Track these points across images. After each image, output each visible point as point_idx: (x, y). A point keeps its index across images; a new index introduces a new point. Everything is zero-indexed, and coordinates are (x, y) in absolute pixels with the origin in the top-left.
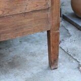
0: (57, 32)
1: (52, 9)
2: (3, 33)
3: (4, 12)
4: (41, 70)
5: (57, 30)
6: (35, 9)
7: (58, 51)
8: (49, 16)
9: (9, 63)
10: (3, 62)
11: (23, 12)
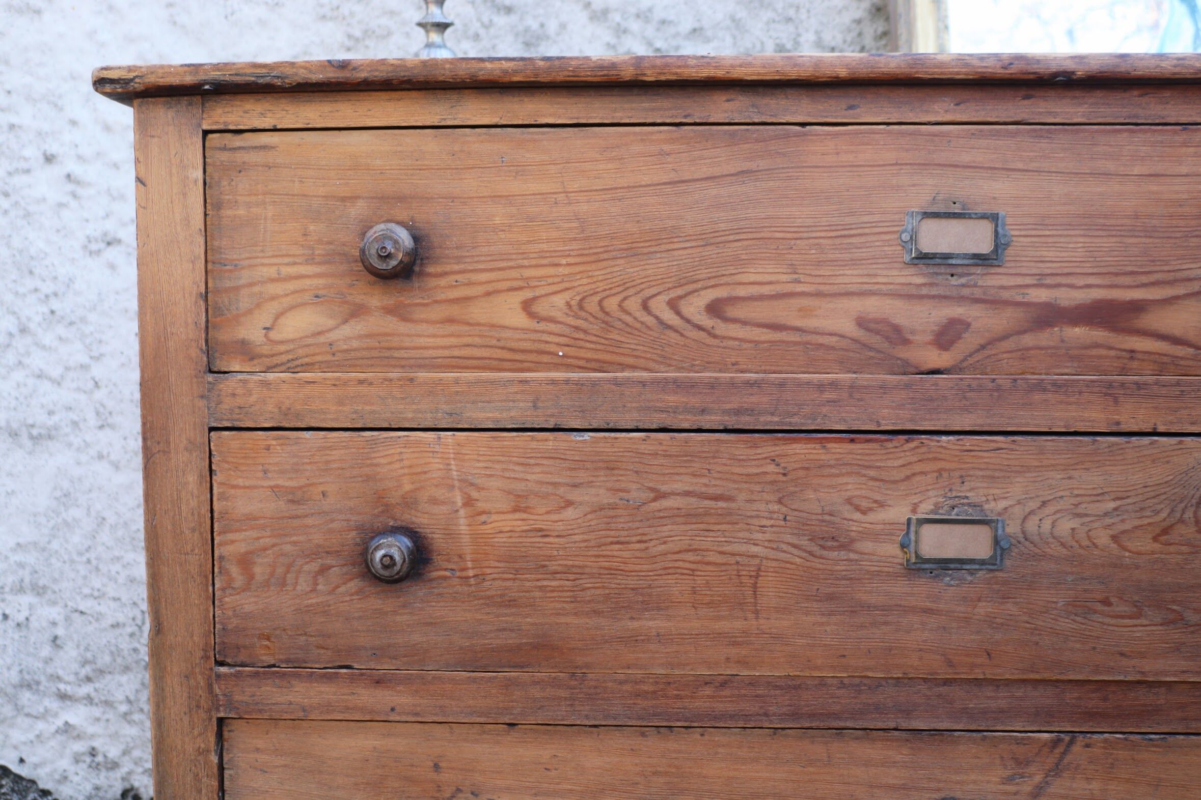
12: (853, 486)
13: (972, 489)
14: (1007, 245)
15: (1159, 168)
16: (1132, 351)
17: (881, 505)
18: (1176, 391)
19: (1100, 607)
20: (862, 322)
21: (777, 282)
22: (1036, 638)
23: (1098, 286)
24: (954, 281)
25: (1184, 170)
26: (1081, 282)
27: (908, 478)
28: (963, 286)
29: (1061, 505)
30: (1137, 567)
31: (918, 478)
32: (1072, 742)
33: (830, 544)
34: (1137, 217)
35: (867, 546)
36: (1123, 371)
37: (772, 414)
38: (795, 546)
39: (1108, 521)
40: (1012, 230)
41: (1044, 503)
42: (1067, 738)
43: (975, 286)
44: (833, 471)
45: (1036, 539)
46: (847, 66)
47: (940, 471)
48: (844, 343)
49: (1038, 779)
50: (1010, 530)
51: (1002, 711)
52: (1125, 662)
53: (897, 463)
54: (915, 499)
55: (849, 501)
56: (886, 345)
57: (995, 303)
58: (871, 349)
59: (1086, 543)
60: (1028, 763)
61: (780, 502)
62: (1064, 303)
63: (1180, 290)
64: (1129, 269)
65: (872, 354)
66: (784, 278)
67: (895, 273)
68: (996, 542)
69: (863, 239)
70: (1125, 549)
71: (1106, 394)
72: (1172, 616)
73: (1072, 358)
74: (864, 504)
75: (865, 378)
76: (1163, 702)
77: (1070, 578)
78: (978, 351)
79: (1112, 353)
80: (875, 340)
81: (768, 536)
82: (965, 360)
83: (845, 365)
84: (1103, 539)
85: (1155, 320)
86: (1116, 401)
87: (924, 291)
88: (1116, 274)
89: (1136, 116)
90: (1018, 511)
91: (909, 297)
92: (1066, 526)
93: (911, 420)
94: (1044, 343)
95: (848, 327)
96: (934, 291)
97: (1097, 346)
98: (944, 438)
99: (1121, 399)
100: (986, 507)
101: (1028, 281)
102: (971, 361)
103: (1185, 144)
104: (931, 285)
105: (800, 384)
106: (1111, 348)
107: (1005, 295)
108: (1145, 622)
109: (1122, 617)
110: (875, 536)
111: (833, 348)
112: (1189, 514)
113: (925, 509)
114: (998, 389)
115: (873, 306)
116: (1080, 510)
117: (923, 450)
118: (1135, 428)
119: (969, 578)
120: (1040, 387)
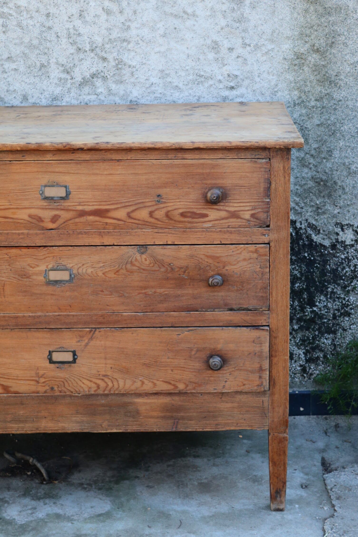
0: (282, 435)
1: (272, 394)
2: (183, 418)
3: (187, 386)
4: (251, 507)
5: (281, 432)
6: (239, 389)
7: (285, 475)
8: (266, 404)
9: (200, 484)
10: (190, 479)
11: (220, 391)
12: (29, 261)
13: (63, 261)
14: (70, 194)
15: (111, 172)
16: (107, 223)
17: (38, 266)
18: (119, 234)
19: (100, 292)
20: (30, 216)
21: (6, 205)
22: (83, 302)
23: (96, 205)
24: (56, 204)
25: (118, 172)
26: (91, 204)
27: (45, 258)
28: (58, 205)
29: (88, 265)
30: (110, 281)
31: (48, 258)
32: (95, 331)
33: (24, 277)
34: (106, 186)
35: (34, 277)
36: (104, 229)
37: (5, 242)
38: (14, 278)
39: (101, 269)
40: (71, 189)
41: (83, 265)
42: (94, 330)
43: (61, 205)
44: (24, 257)
45: (82, 274)
46: (20, 147)
47: (54, 256)
48: (25, 222)
49: (86, 341)
50: (74, 272)
51: (75, 323)
52: (108, 307)
53: (41, 254)
54: (47, 264)
55: (29, 265)
56: (37, 222)
57: (68, 210)
58: (33, 223)
59: (96, 275)
60: (83, 337)
61: (9, 265)
62: (87, 210)
63: (119, 206)
64: (104, 200)
65: (33, 225)
66: (7, 204)
67: (38, 202)
68: (71, 275)
69: (29, 193)
70: (106, 276)
71: (99, 235)
72: (121, 295)
73: (90, 225)
74: (33, 266)
75: (31, 232)
76: (120, 319)
77: (92, 285)
78: (63, 223)
79: (101, 223)
80: (34, 221)
81: (6, 275)
82: (60, 226)
83: (26, 228)
84: (100, 274)
85: (111, 214)
86: (102, 237)
87: (47, 207)
88: (101, 202)
89: (104, 158)
90: (76, 267)
91: (43, 209)
92: (90, 270)
93: (45, 243)
94: (82, 221)
95: (26, 218)
96: (50, 207)
97: (97, 221)
98: (54, 247)
99: (104, 236)
100: (67, 266)
101: (76, 204)
102: (61, 226)
103: (118, 165)
104: (49, 205)
105: (13, 234)
106: (100, 222)
107: (70, 208)
108: (113, 296)
109: (107, 295)
110: (36, 274)
111: (22, 223)
112: (124, 267)
113: (50, 266)
114: (69, 234)
115: (33, 212)
116: (93, 266)
117: (48, 250)
118: (108, 244)
119: (64, 285)
120: (81, 233)
